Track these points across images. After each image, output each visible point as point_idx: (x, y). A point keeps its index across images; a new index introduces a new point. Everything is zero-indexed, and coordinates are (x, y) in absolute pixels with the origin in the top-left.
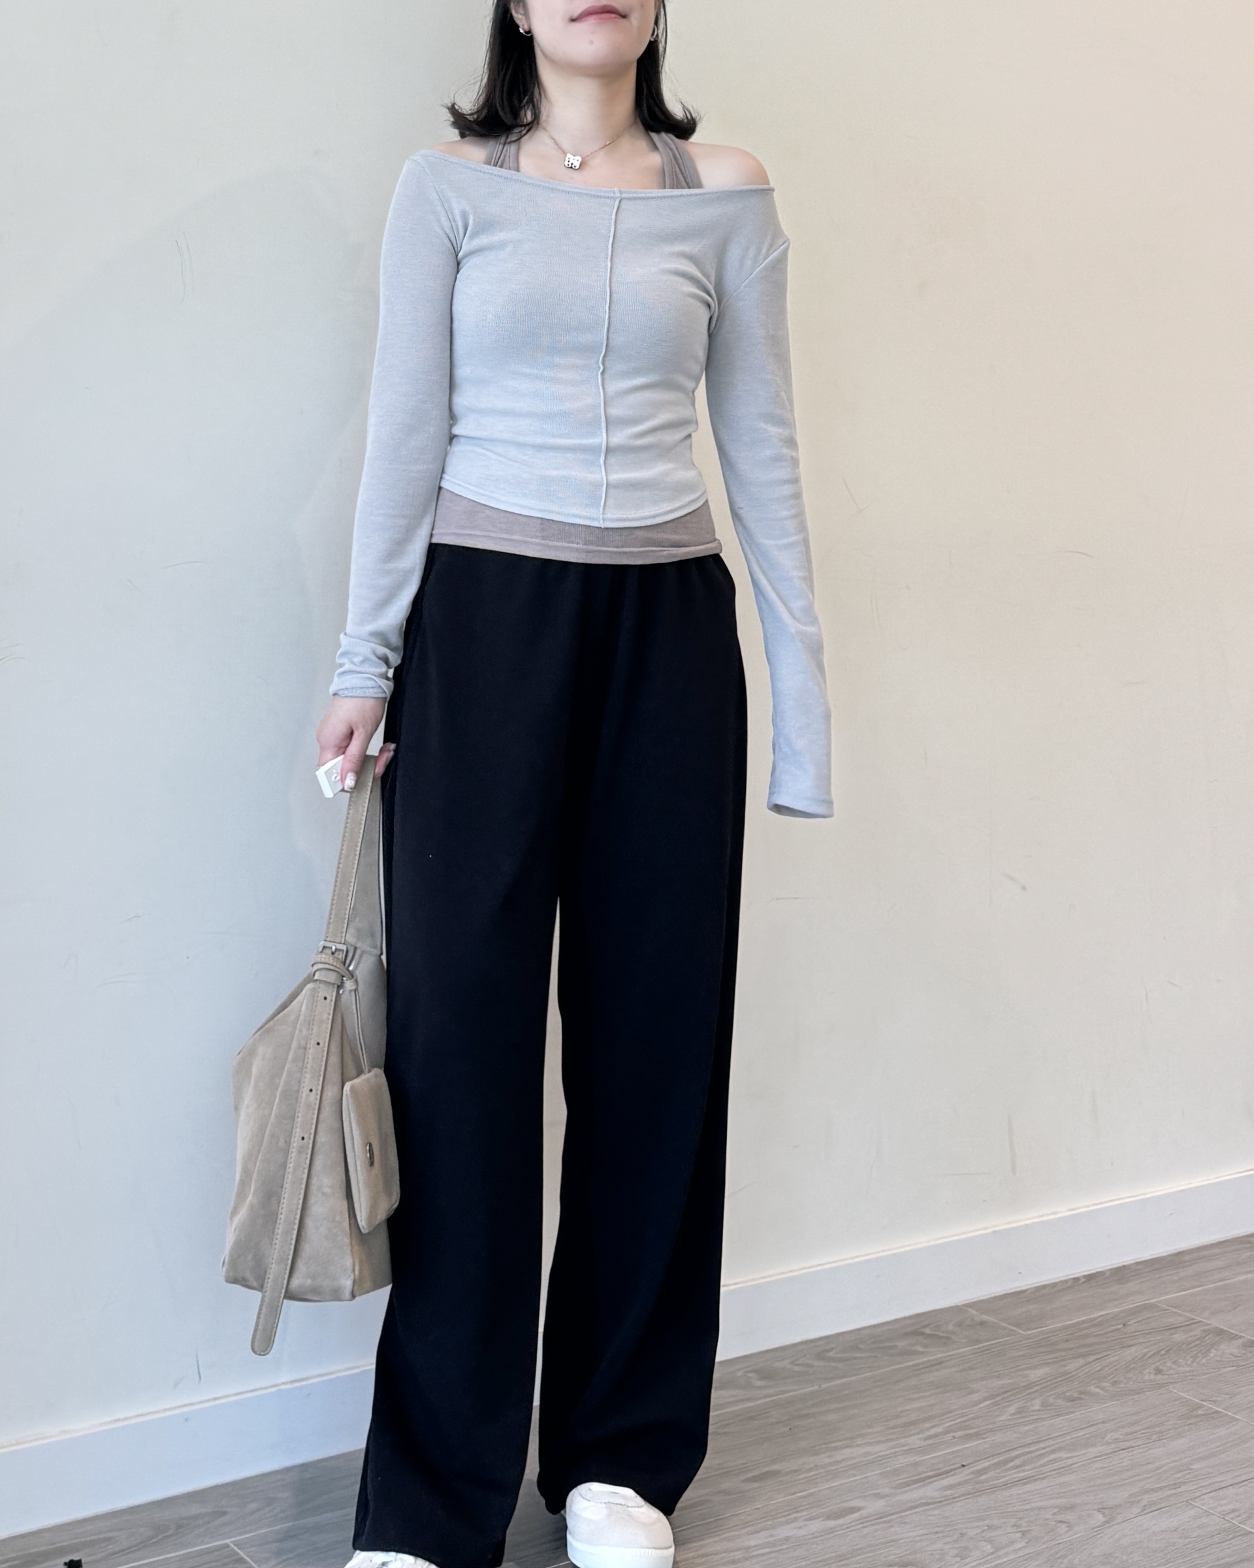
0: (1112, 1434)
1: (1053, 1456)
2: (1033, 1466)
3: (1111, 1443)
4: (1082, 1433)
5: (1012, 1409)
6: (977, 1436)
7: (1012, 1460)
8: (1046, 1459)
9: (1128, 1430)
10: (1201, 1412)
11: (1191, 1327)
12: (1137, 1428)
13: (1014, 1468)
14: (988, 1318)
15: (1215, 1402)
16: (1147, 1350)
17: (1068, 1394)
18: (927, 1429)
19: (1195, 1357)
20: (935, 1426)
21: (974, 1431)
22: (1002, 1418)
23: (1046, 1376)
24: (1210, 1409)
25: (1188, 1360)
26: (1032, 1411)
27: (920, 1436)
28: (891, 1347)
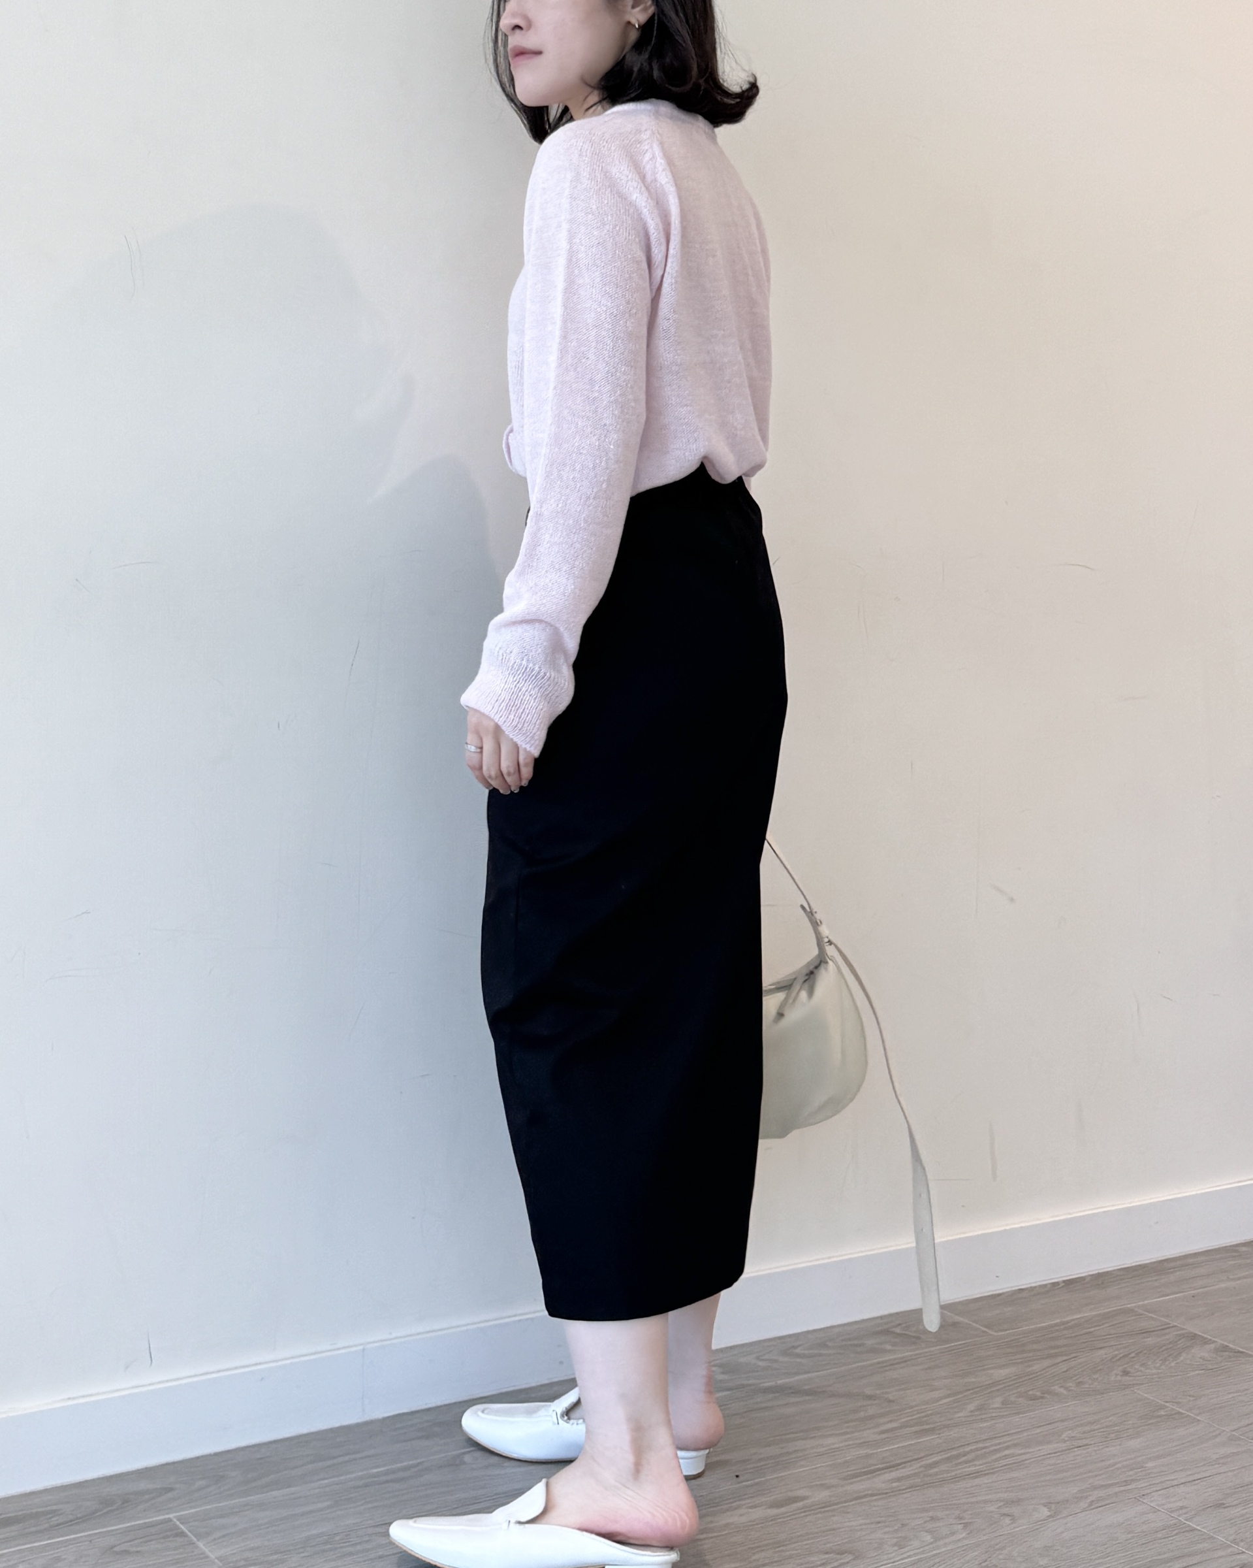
0: (1070, 1432)
1: (1007, 1452)
2: (984, 1461)
3: (1067, 1441)
4: (1040, 1431)
5: (971, 1407)
6: (931, 1431)
7: (965, 1454)
8: (998, 1455)
9: (1087, 1428)
10: (1162, 1413)
11: (1167, 1331)
12: (1096, 1428)
13: (966, 1462)
14: (962, 1319)
15: (1178, 1403)
16: (1116, 1352)
17: (1030, 1393)
18: (884, 1423)
19: (1164, 1360)
20: (891, 1421)
21: (932, 1426)
22: (961, 1414)
23: (1011, 1375)
24: (1173, 1409)
25: (1157, 1363)
26: (993, 1409)
27: (875, 1430)
28: (860, 1345)
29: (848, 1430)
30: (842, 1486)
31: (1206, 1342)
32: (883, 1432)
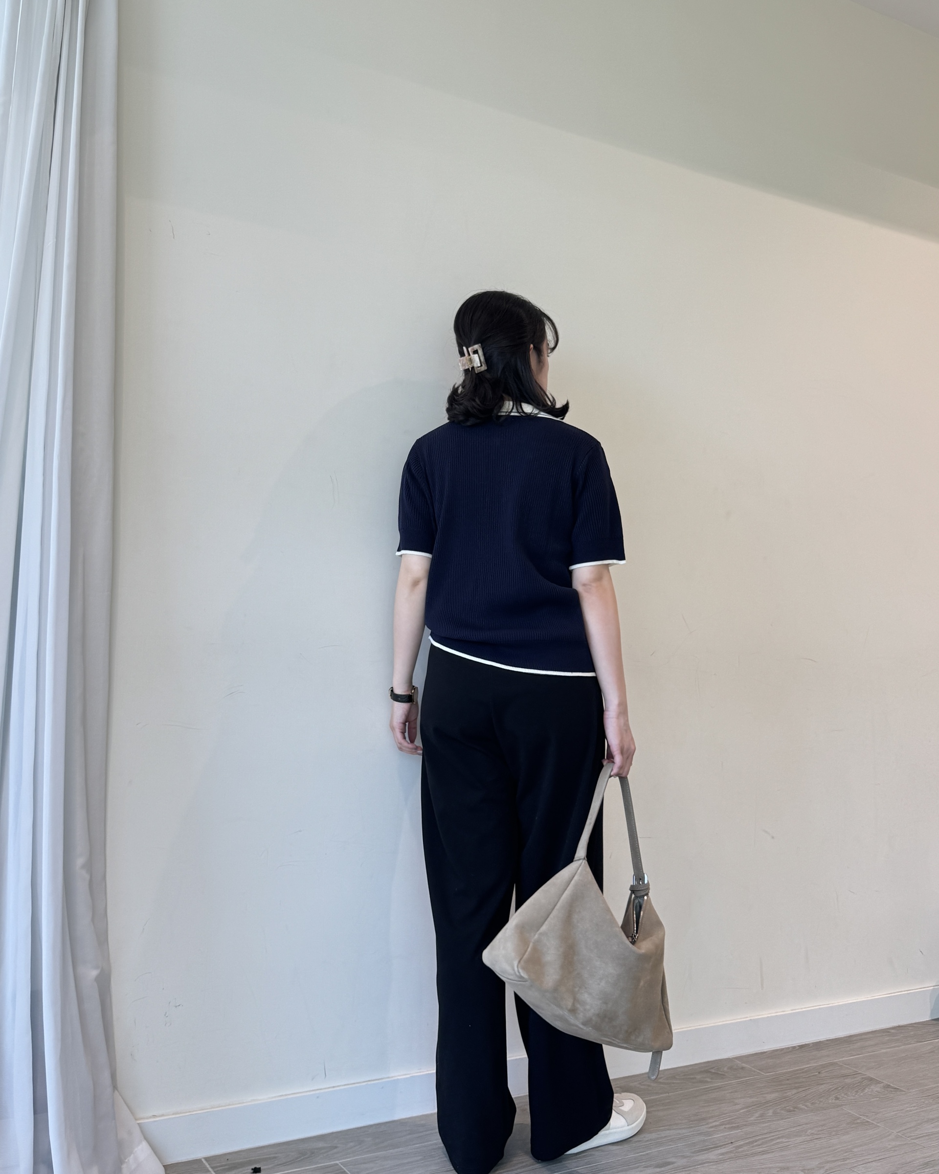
0: (811, 1130)
1: (778, 1141)
3: (810, 1135)
4: (794, 1129)
5: (757, 1115)
6: (738, 1127)
7: (756, 1141)
8: (774, 1142)
9: (820, 1129)
10: (858, 1121)
11: (855, 1076)
12: (825, 1128)
13: (757, 1145)
14: (747, 1066)
15: (867, 1116)
16: (831, 1087)
17: (788, 1108)
18: (711, 1123)
19: (857, 1092)
20: (715, 1121)
21: (736, 1125)
22: (752, 1119)
23: (775, 1098)
24: (864, 1119)
25: (853, 1093)
26: (769, 1116)
27: (707, 1126)
28: (693, 1078)
29: (692, 1125)
30: (693, 1156)
31: (879, 1082)
32: (712, 1127)
